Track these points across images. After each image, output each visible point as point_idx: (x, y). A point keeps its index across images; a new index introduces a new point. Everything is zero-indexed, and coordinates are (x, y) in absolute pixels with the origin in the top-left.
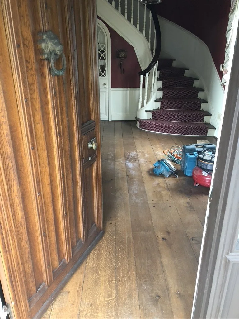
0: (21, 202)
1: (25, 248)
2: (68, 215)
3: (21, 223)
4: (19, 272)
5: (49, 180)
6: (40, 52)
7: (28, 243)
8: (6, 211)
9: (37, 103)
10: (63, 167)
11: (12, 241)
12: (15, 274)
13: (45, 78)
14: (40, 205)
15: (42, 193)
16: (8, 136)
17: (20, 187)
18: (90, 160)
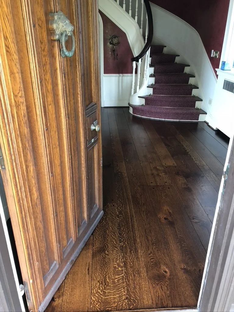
0: (36, 183)
1: (40, 228)
2: (75, 196)
3: (36, 203)
4: (36, 251)
5: (59, 161)
6: (51, 33)
7: (42, 223)
8: (25, 192)
9: (49, 84)
10: (71, 148)
11: (30, 220)
12: (33, 252)
13: (55, 59)
14: (53, 186)
15: (54, 174)
16: (25, 117)
17: (35, 168)
18: (92, 142)
